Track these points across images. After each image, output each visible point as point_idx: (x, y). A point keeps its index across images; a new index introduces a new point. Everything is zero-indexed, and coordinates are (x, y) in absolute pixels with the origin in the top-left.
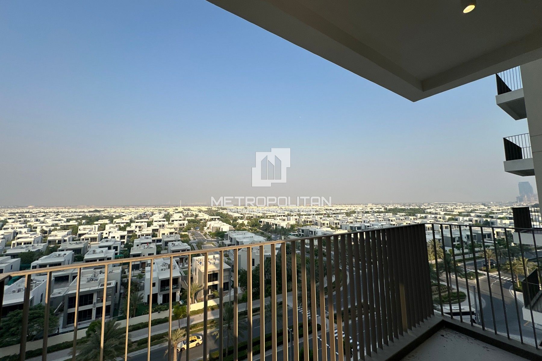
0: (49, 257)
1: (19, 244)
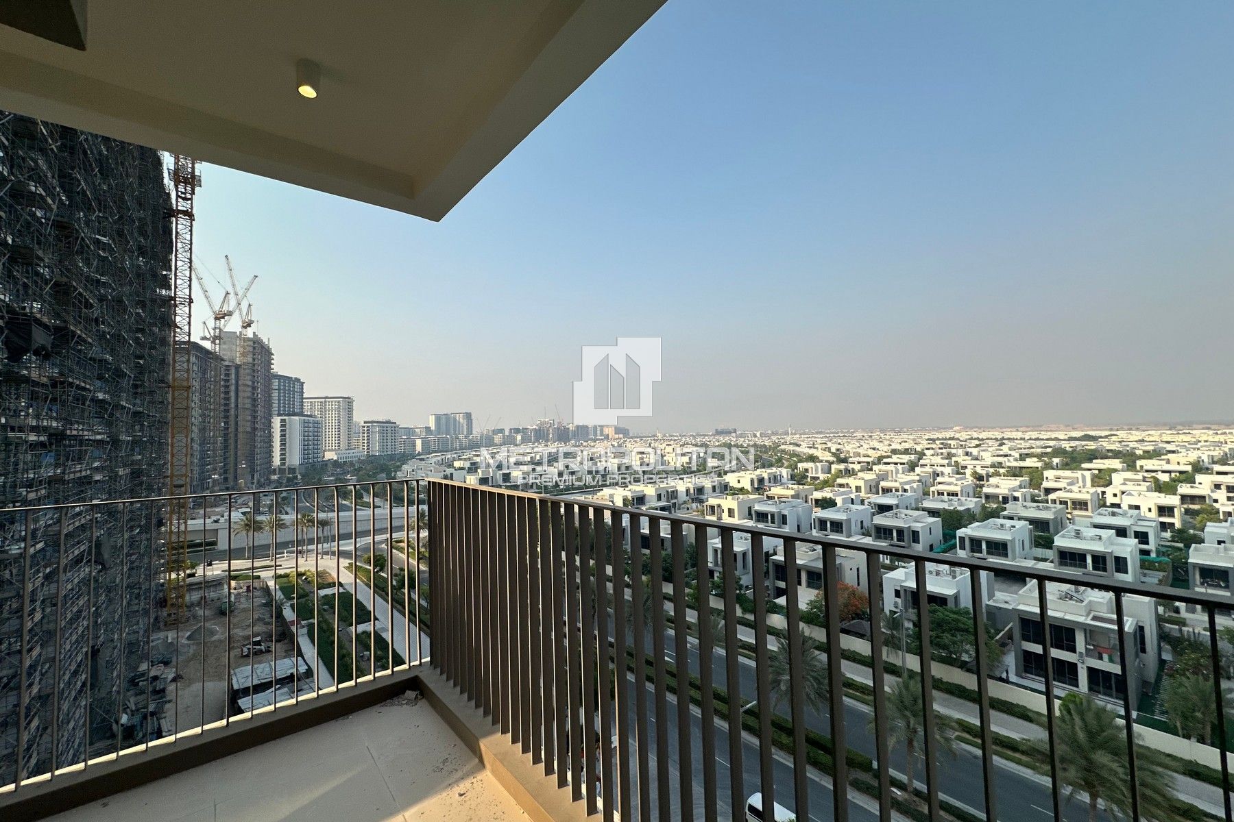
1: (941, 493)
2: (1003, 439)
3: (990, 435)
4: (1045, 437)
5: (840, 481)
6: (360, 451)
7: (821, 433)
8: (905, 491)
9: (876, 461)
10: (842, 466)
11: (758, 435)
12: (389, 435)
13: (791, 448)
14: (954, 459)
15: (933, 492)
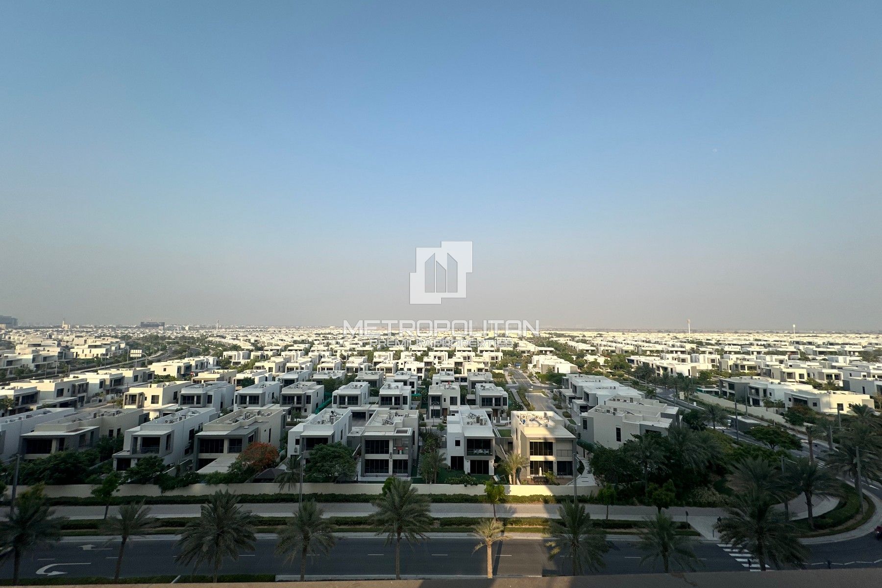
0: (347, 388)
1: (323, 369)
5: (257, 364)
8: (302, 368)
9: (283, 349)
10: (259, 353)
14: (330, 346)
15: (319, 368)
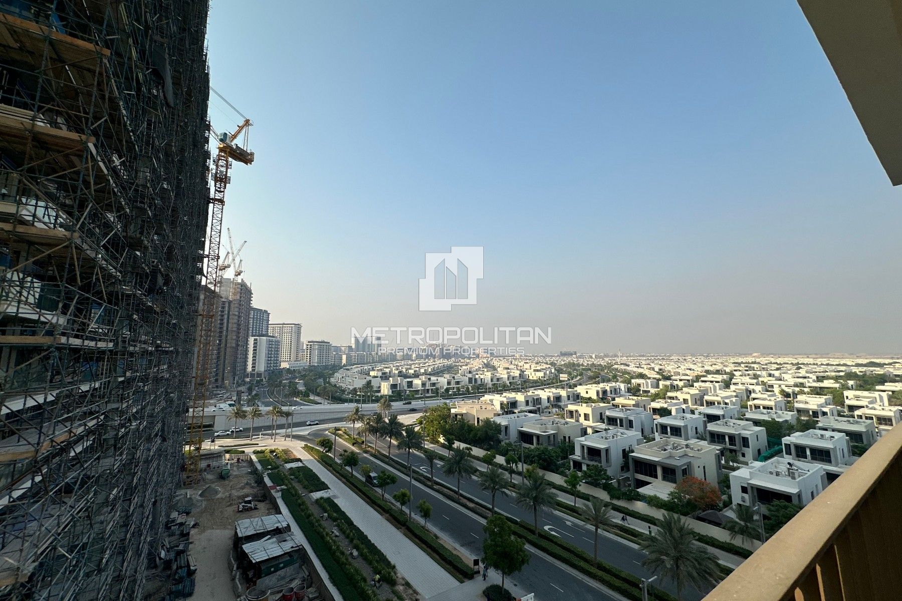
0: (806, 436)
1: (757, 407)
2: (798, 364)
3: (786, 360)
4: (835, 363)
5: (669, 394)
6: (305, 362)
7: (643, 356)
8: (726, 404)
9: (695, 379)
10: (668, 383)
11: (594, 356)
12: (325, 351)
13: (623, 367)
14: (760, 379)
15: (751, 406)
